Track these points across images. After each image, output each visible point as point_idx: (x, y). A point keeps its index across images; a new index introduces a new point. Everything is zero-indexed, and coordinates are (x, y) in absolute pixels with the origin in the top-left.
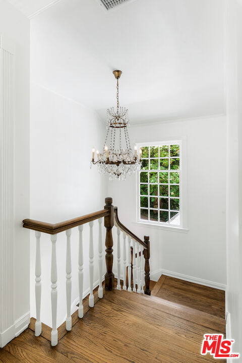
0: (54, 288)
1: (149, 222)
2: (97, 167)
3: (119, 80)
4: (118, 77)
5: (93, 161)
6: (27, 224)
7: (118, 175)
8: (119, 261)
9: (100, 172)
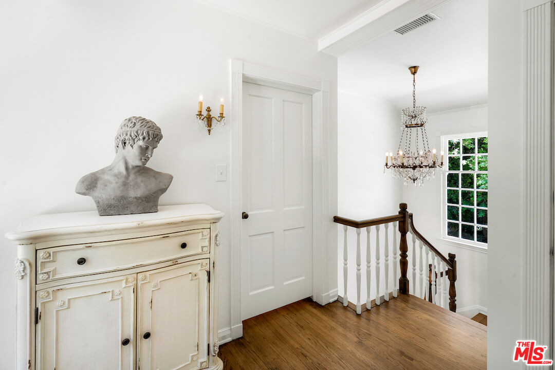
0: (359, 270)
1: (460, 240)
2: (391, 171)
3: (416, 75)
4: (414, 73)
5: (387, 165)
6: (337, 220)
7: (414, 180)
8: (414, 270)
9: (394, 177)
